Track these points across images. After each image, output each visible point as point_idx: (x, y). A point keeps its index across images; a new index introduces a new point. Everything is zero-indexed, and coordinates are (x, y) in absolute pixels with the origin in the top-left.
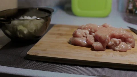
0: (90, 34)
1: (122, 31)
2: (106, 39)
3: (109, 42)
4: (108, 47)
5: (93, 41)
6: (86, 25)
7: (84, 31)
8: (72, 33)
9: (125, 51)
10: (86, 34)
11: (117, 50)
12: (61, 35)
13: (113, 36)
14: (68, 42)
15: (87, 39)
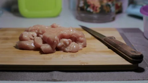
0: (38, 36)
1: (71, 30)
2: (54, 40)
3: (58, 43)
4: (58, 49)
5: (41, 43)
6: (33, 27)
7: (31, 33)
8: (18, 37)
9: (76, 51)
10: (33, 37)
11: (68, 51)
13: (62, 37)
14: (14, 47)
15: (34, 41)
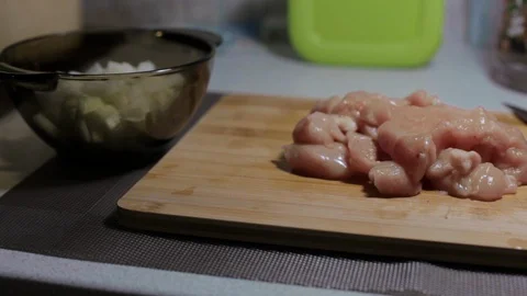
0: (360, 131)
1: (483, 122)
2: (421, 149)
3: (431, 162)
4: (430, 184)
5: (372, 158)
6: (345, 98)
7: (338, 120)
8: (291, 128)
9: (495, 196)
10: (344, 132)
11: (465, 194)
12: (247, 133)
13: (449, 141)
14: (273, 162)
15: (348, 149)
